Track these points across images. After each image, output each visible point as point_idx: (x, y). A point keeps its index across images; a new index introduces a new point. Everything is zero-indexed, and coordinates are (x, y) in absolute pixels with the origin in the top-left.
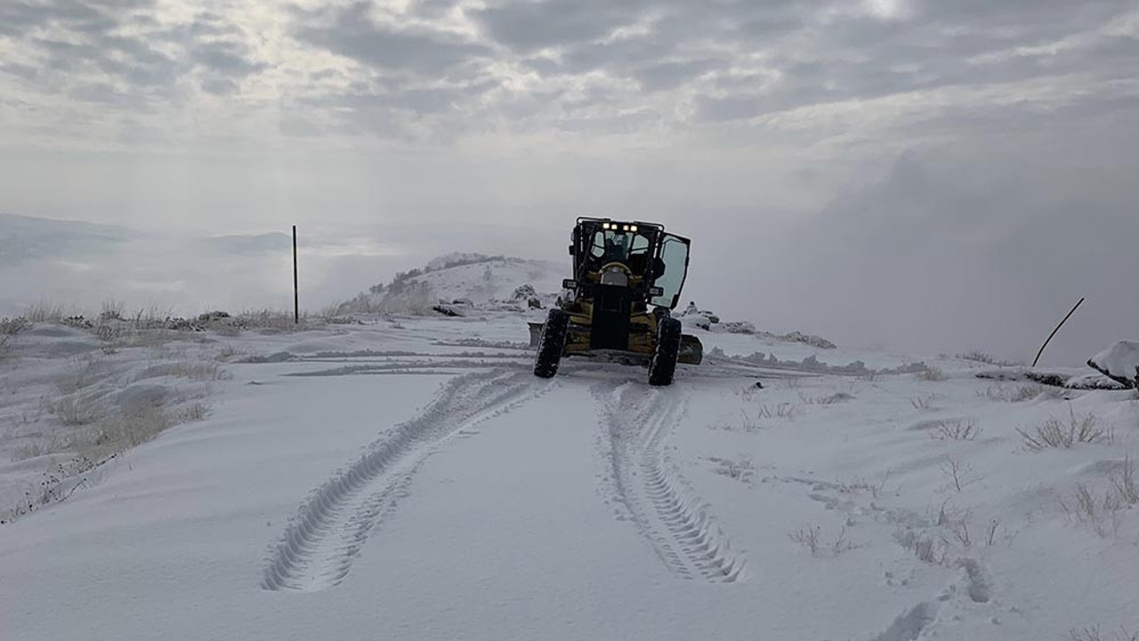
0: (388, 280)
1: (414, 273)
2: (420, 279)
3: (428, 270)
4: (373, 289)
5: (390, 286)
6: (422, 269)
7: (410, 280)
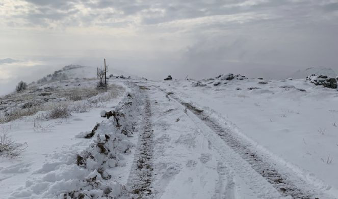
0: (52, 73)
1: (60, 71)
2: (63, 73)
3: (64, 70)
4: (48, 76)
5: (53, 75)
6: (62, 70)
7: (59, 73)
